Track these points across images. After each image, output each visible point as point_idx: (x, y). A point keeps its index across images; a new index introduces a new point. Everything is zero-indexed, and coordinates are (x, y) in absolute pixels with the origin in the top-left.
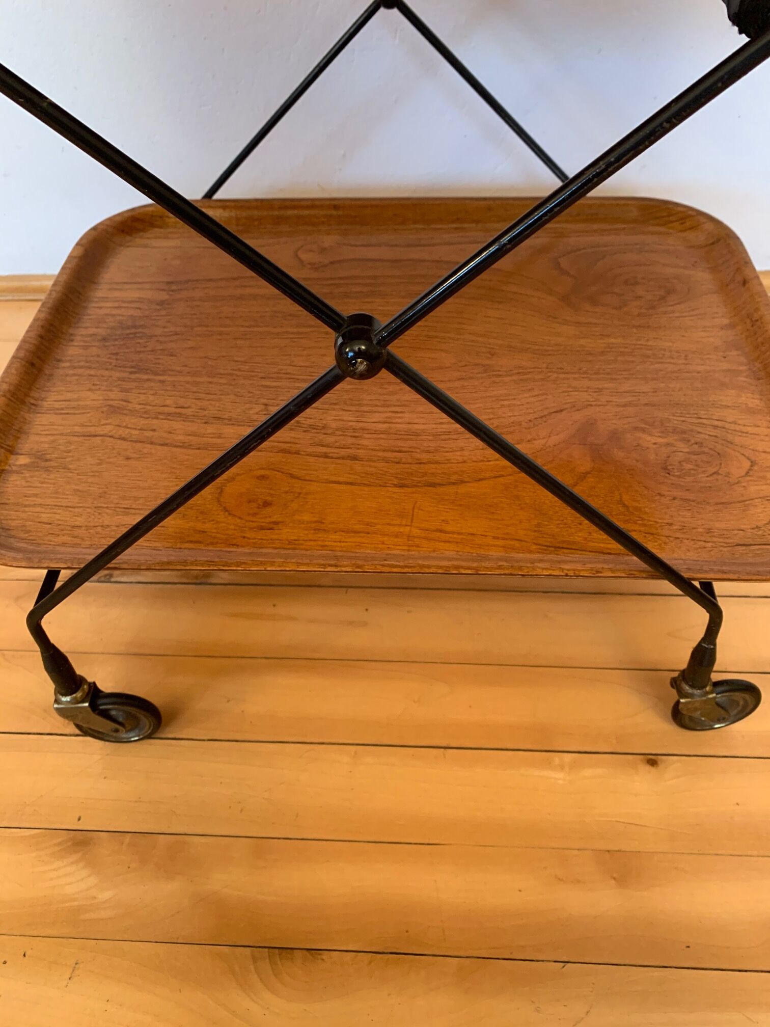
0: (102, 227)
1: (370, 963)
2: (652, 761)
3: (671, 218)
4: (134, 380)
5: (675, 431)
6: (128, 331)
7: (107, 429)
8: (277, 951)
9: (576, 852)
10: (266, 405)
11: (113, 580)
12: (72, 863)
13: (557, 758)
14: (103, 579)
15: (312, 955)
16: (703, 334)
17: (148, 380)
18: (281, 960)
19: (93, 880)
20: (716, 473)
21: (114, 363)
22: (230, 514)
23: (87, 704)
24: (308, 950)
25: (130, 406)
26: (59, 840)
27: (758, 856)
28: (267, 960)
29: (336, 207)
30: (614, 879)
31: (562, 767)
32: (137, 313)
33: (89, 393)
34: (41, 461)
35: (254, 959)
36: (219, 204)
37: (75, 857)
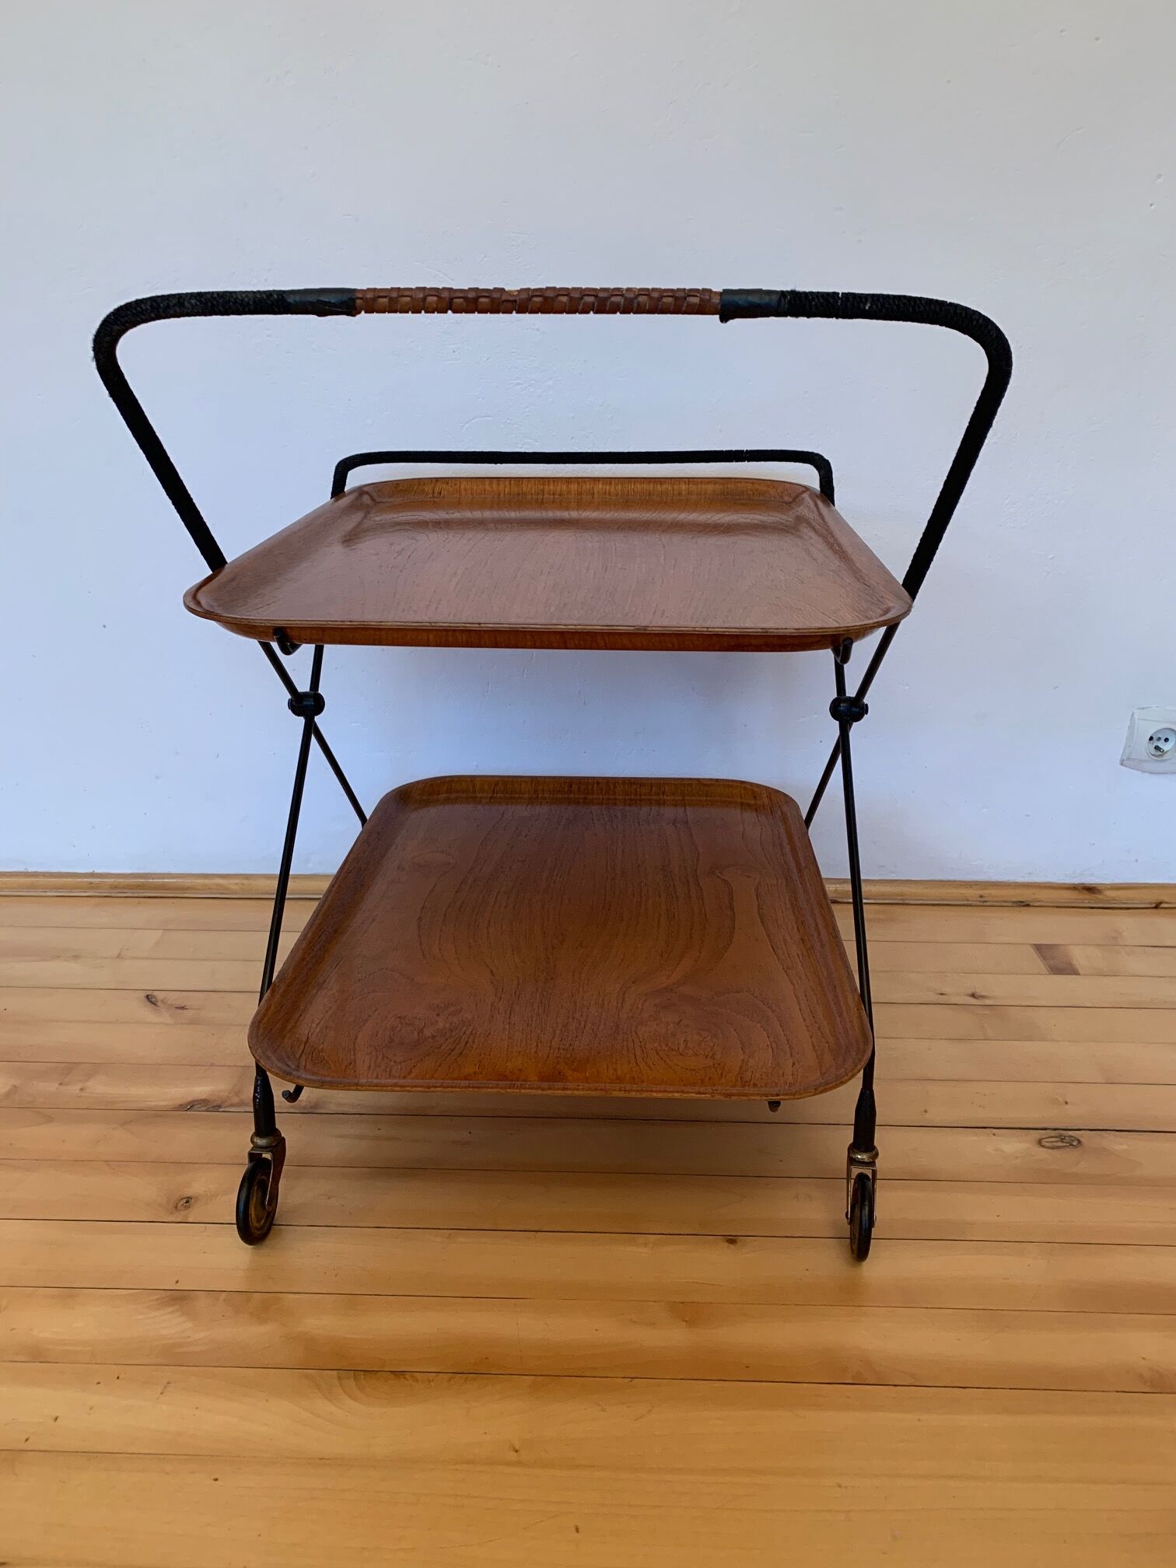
1: (450, 1380)
2: (732, 1240)
8: (362, 1373)
9: (653, 1303)
11: (221, 1110)
12: (169, 1313)
13: (641, 1239)
14: (211, 1109)
15: (396, 1375)
18: (365, 1379)
19: (189, 1325)
24: (391, 1372)
26: (156, 1297)
27: (821, 1305)
28: (352, 1379)
30: (686, 1322)
31: (646, 1245)
35: (339, 1378)
37: (170, 1309)
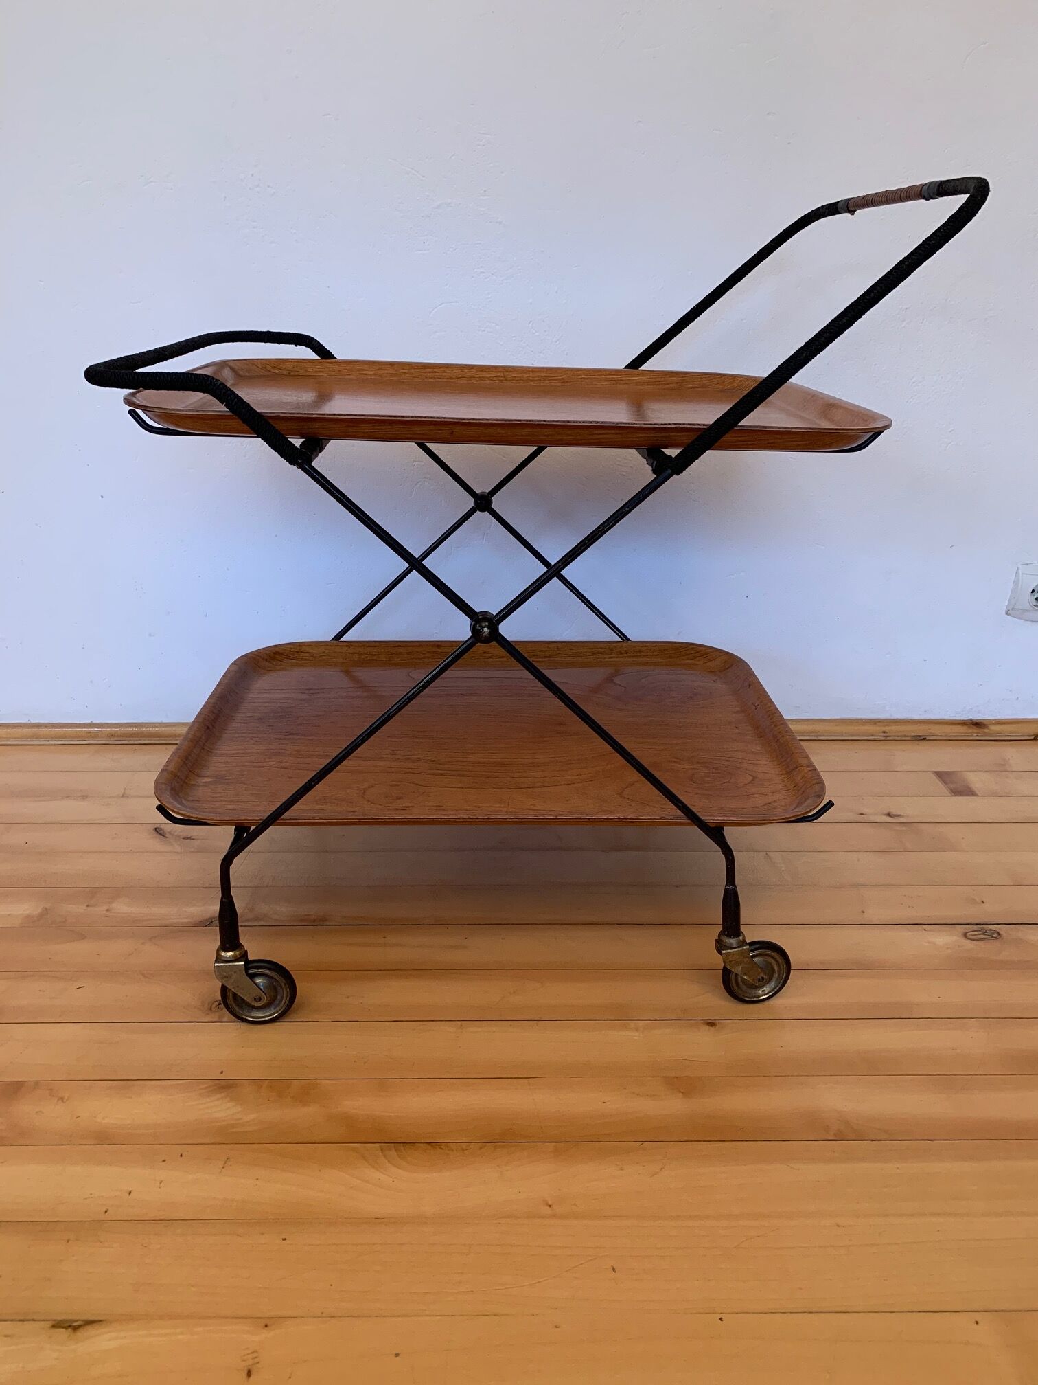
0: (250, 655)
2: (711, 1023)
3: (697, 654)
4: (288, 739)
5: (698, 762)
6: (279, 714)
7: (272, 764)
8: (401, 1145)
9: (650, 1078)
10: (393, 750)
15: (432, 1146)
16: (720, 716)
17: (299, 739)
18: (405, 1149)
19: (239, 1108)
20: (729, 782)
21: (270, 731)
22: (372, 803)
23: (243, 963)
24: (428, 1143)
25: (287, 752)
26: (204, 1086)
28: (394, 1150)
29: (438, 646)
30: (682, 1093)
32: (286, 705)
33: (254, 746)
34: (220, 779)
35: (382, 1150)
36: (345, 644)
37: (219, 1096)
